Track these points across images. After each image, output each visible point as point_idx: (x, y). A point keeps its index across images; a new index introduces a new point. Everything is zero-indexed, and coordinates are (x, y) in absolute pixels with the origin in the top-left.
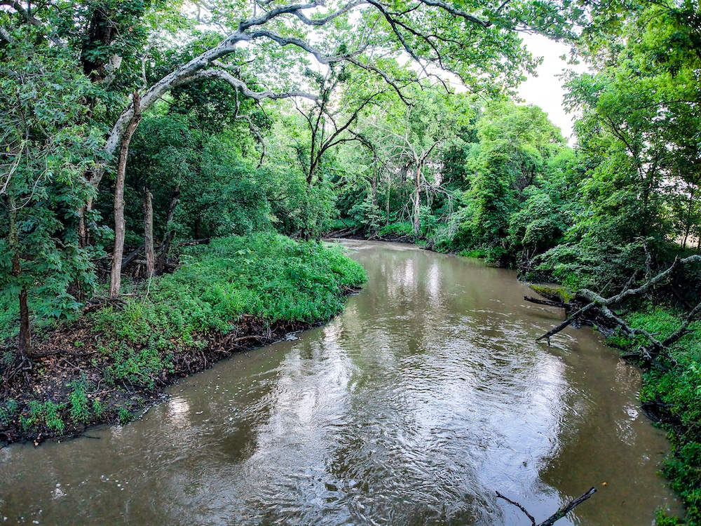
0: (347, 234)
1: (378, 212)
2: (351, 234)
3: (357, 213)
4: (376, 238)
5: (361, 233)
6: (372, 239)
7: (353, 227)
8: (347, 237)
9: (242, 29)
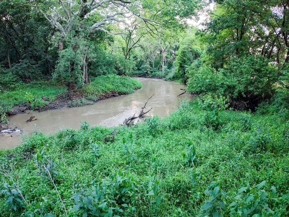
0: (140, 76)
1: (151, 68)
2: (141, 76)
3: (143, 68)
4: (150, 77)
5: (145, 75)
6: (148, 78)
7: (142, 74)
8: (140, 77)
9: (108, 18)
